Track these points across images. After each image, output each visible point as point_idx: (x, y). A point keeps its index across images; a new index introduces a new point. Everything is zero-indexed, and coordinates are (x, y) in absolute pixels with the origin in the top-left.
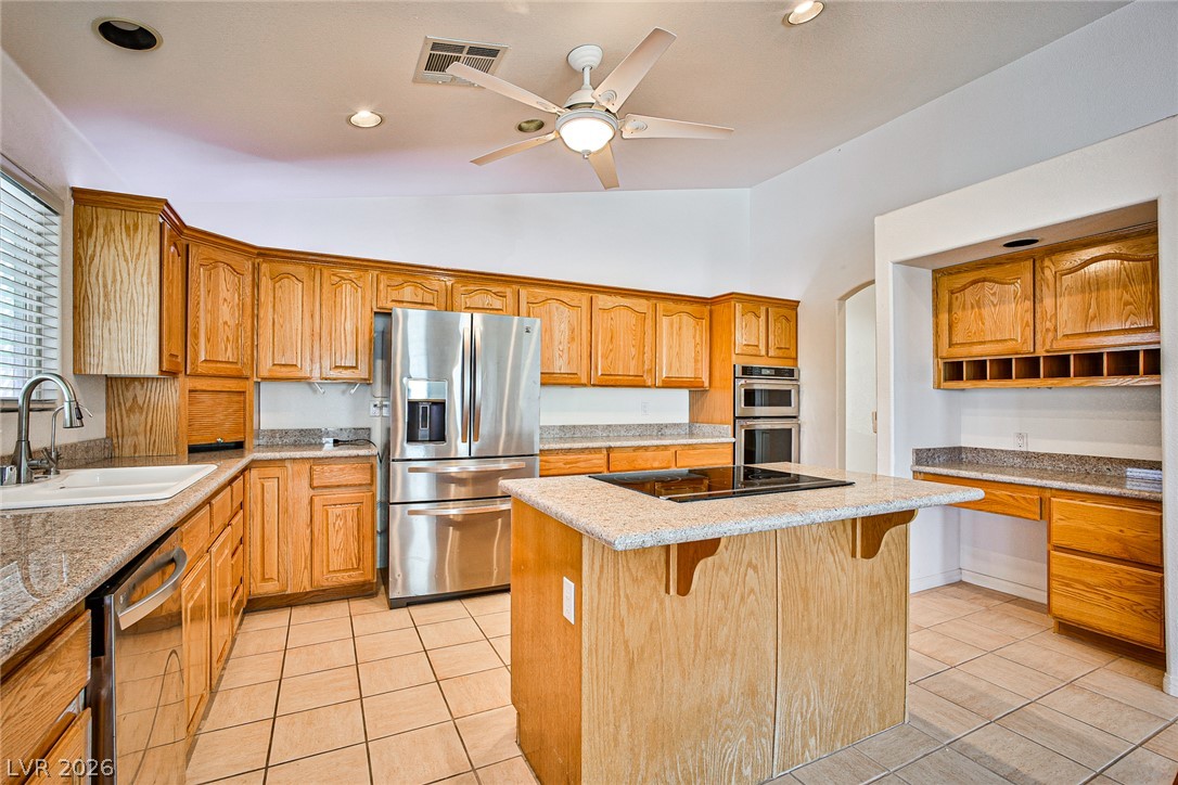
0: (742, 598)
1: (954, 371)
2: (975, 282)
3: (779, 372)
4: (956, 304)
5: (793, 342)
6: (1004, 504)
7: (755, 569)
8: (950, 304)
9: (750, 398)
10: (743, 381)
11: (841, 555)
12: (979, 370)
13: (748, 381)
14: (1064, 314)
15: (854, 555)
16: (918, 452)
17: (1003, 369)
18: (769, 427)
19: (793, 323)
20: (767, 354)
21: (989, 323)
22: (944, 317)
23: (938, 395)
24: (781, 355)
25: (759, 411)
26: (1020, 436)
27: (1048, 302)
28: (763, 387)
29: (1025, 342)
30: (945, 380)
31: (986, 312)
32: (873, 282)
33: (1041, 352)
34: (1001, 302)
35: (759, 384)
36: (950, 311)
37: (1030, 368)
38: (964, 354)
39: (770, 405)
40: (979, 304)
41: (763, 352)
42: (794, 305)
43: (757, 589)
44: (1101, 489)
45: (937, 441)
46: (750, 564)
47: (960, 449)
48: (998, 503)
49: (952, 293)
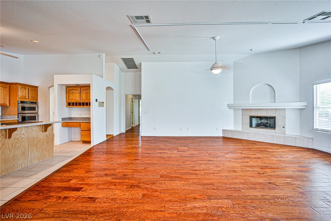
0: (21, 139)
1: (69, 104)
2: (72, 89)
3: (32, 103)
4: (69, 93)
5: (36, 96)
6: (75, 125)
7: (24, 135)
8: (69, 92)
9: (23, 109)
10: (21, 105)
11: (41, 132)
12: (73, 104)
13: (23, 105)
14: (84, 97)
15: (43, 132)
16: (62, 118)
17: (76, 104)
18: (29, 115)
19: (36, 91)
20: (29, 98)
21: (74, 97)
22: (68, 95)
23: (67, 108)
24: (33, 98)
25: (26, 112)
26: (80, 115)
27: (82, 94)
28: (28, 106)
29: (79, 100)
30: (68, 106)
31: (74, 95)
32: (53, 86)
33: (81, 102)
34: (76, 93)
35: (26, 105)
36: (69, 94)
37: (80, 104)
38: (70, 101)
39: (30, 110)
40: (73, 93)
41: (27, 98)
42: (37, 87)
43: (24, 137)
44: (86, 121)
45: (67, 116)
46: (23, 134)
47: (71, 118)
48: (74, 125)
49: (69, 91)
